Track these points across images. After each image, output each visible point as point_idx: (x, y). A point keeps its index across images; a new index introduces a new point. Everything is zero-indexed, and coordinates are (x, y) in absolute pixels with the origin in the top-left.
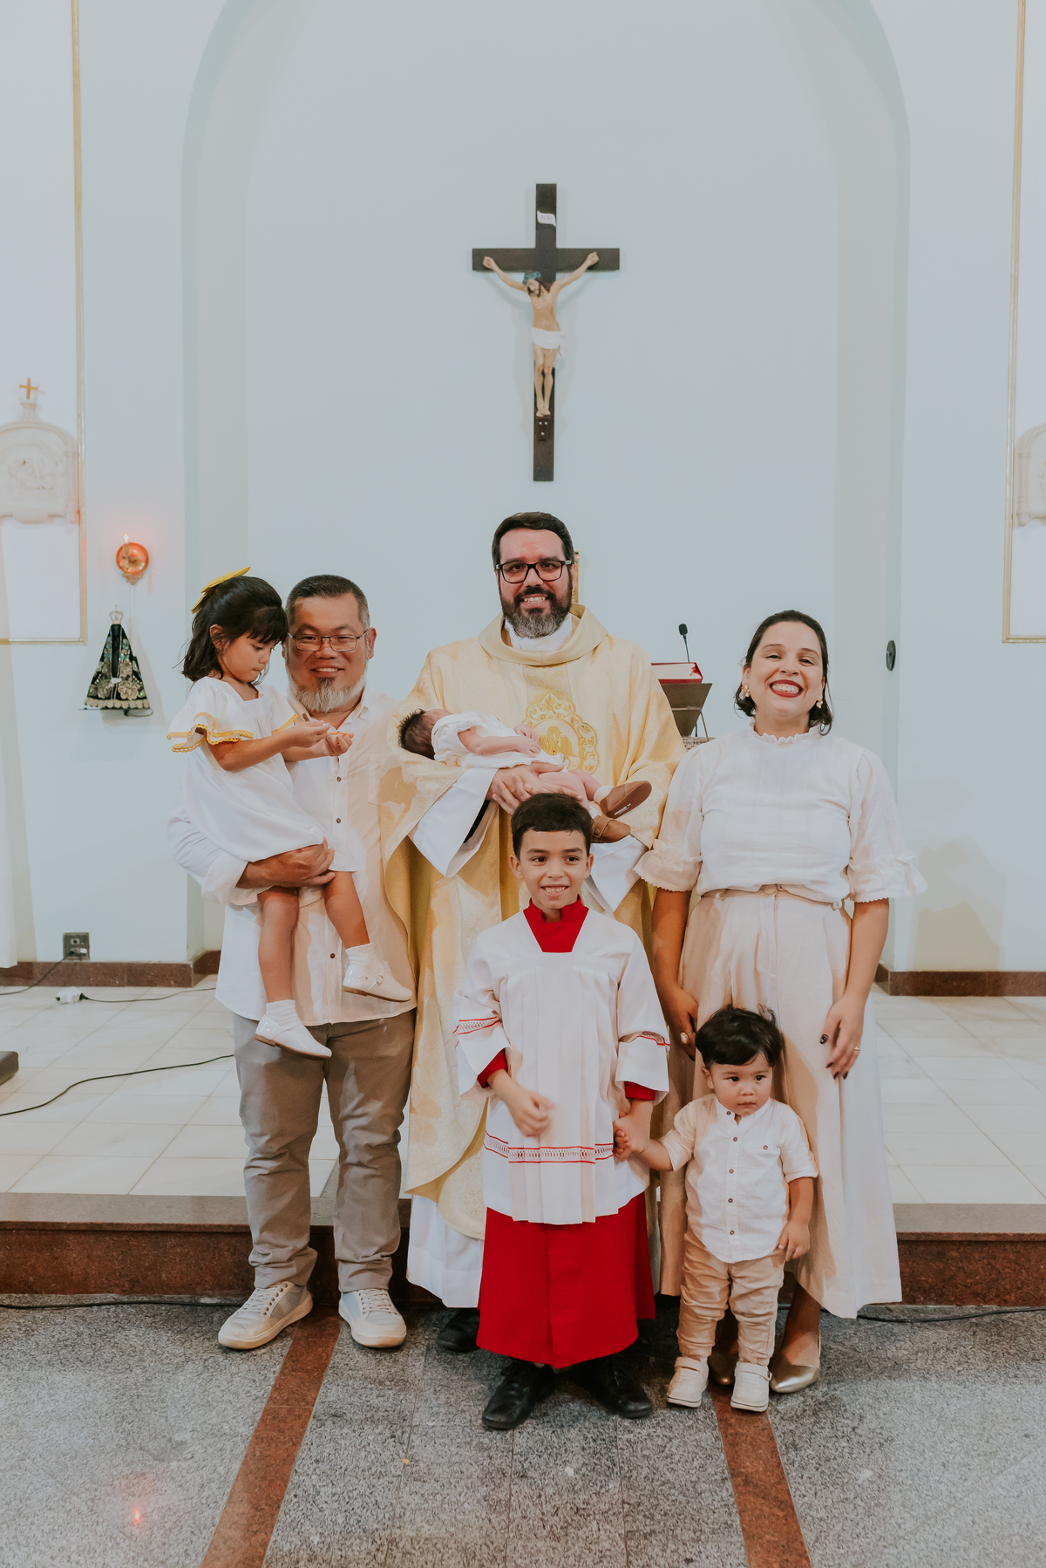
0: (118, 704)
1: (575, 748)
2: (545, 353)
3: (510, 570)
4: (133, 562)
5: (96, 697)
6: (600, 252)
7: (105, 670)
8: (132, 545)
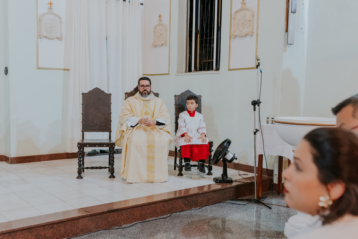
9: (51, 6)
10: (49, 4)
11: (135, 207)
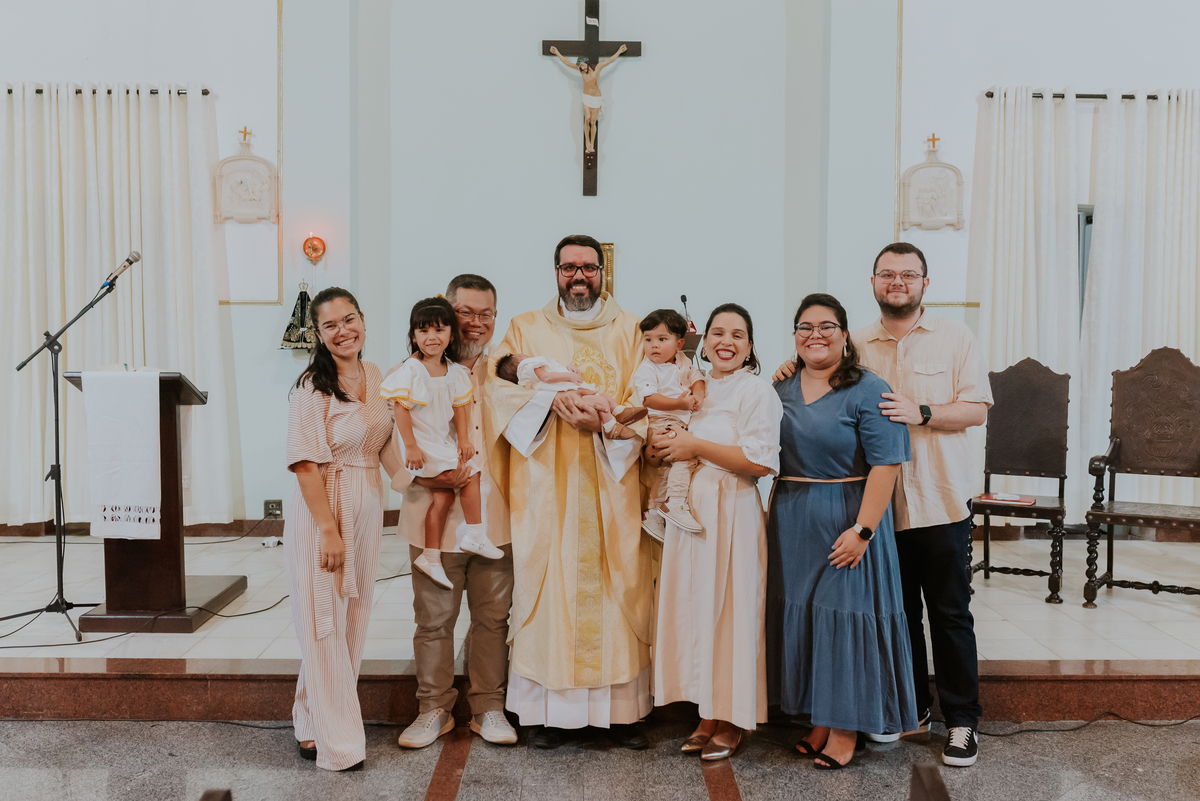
0: (305, 345)
1: (603, 380)
2: (591, 111)
3: (565, 269)
4: (315, 250)
5: (290, 341)
6: (628, 44)
7: (296, 323)
8: (314, 238)
9: (934, 146)
10: (929, 140)
11: (1062, 680)
